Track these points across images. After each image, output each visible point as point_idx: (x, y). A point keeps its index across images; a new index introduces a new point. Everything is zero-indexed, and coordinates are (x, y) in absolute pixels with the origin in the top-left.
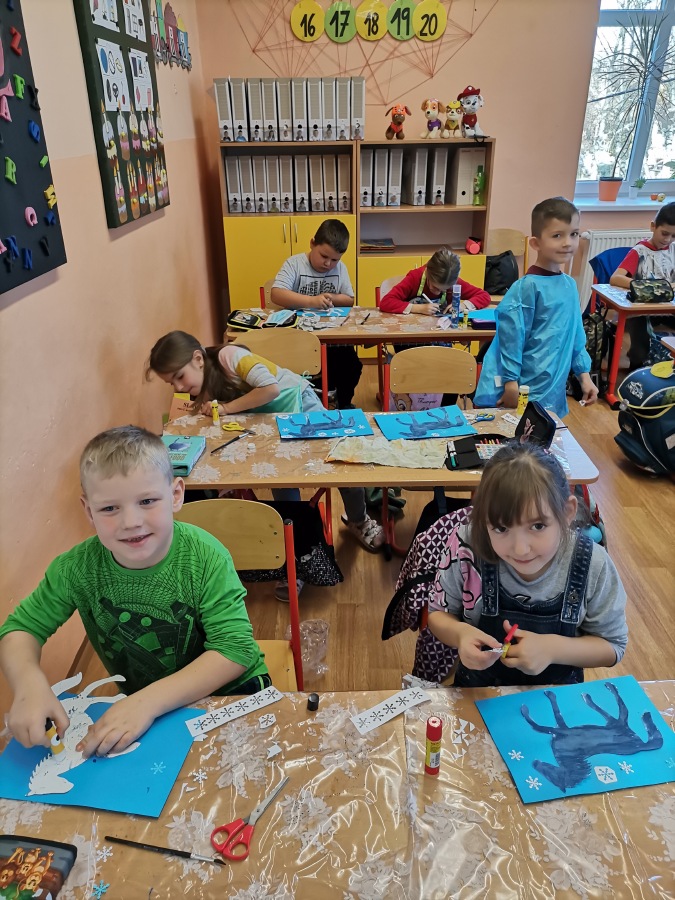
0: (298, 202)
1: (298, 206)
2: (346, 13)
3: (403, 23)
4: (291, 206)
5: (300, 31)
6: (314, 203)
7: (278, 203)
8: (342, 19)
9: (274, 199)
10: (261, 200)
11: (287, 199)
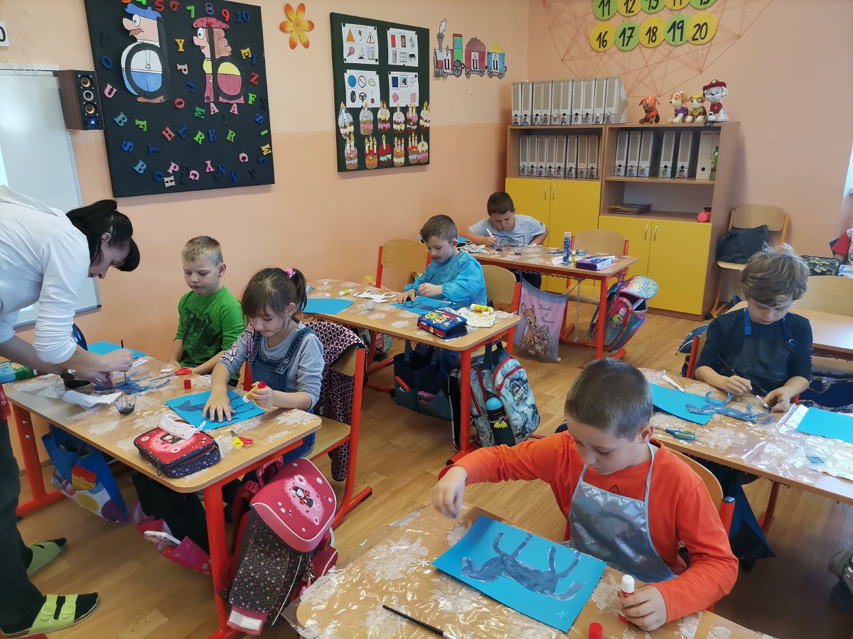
0: (567, 170)
1: (567, 173)
2: (632, 29)
3: (678, 32)
4: (562, 173)
5: (596, 44)
6: (579, 171)
7: (553, 170)
8: (628, 33)
9: (550, 167)
10: (541, 167)
11: (559, 168)
